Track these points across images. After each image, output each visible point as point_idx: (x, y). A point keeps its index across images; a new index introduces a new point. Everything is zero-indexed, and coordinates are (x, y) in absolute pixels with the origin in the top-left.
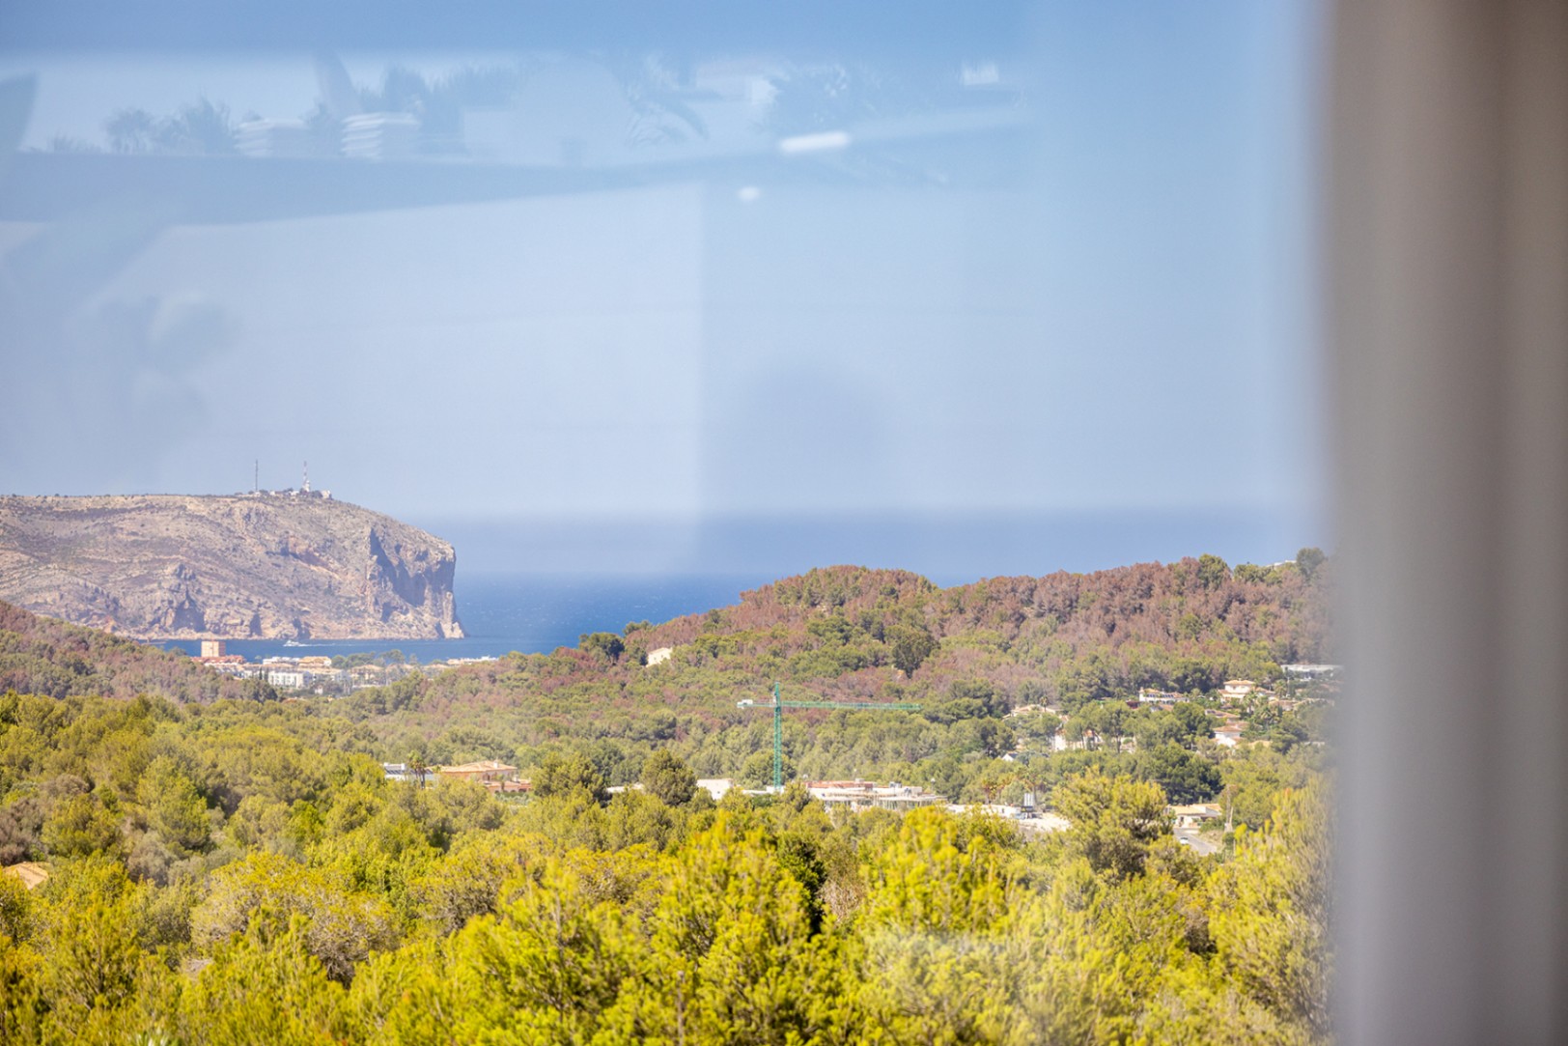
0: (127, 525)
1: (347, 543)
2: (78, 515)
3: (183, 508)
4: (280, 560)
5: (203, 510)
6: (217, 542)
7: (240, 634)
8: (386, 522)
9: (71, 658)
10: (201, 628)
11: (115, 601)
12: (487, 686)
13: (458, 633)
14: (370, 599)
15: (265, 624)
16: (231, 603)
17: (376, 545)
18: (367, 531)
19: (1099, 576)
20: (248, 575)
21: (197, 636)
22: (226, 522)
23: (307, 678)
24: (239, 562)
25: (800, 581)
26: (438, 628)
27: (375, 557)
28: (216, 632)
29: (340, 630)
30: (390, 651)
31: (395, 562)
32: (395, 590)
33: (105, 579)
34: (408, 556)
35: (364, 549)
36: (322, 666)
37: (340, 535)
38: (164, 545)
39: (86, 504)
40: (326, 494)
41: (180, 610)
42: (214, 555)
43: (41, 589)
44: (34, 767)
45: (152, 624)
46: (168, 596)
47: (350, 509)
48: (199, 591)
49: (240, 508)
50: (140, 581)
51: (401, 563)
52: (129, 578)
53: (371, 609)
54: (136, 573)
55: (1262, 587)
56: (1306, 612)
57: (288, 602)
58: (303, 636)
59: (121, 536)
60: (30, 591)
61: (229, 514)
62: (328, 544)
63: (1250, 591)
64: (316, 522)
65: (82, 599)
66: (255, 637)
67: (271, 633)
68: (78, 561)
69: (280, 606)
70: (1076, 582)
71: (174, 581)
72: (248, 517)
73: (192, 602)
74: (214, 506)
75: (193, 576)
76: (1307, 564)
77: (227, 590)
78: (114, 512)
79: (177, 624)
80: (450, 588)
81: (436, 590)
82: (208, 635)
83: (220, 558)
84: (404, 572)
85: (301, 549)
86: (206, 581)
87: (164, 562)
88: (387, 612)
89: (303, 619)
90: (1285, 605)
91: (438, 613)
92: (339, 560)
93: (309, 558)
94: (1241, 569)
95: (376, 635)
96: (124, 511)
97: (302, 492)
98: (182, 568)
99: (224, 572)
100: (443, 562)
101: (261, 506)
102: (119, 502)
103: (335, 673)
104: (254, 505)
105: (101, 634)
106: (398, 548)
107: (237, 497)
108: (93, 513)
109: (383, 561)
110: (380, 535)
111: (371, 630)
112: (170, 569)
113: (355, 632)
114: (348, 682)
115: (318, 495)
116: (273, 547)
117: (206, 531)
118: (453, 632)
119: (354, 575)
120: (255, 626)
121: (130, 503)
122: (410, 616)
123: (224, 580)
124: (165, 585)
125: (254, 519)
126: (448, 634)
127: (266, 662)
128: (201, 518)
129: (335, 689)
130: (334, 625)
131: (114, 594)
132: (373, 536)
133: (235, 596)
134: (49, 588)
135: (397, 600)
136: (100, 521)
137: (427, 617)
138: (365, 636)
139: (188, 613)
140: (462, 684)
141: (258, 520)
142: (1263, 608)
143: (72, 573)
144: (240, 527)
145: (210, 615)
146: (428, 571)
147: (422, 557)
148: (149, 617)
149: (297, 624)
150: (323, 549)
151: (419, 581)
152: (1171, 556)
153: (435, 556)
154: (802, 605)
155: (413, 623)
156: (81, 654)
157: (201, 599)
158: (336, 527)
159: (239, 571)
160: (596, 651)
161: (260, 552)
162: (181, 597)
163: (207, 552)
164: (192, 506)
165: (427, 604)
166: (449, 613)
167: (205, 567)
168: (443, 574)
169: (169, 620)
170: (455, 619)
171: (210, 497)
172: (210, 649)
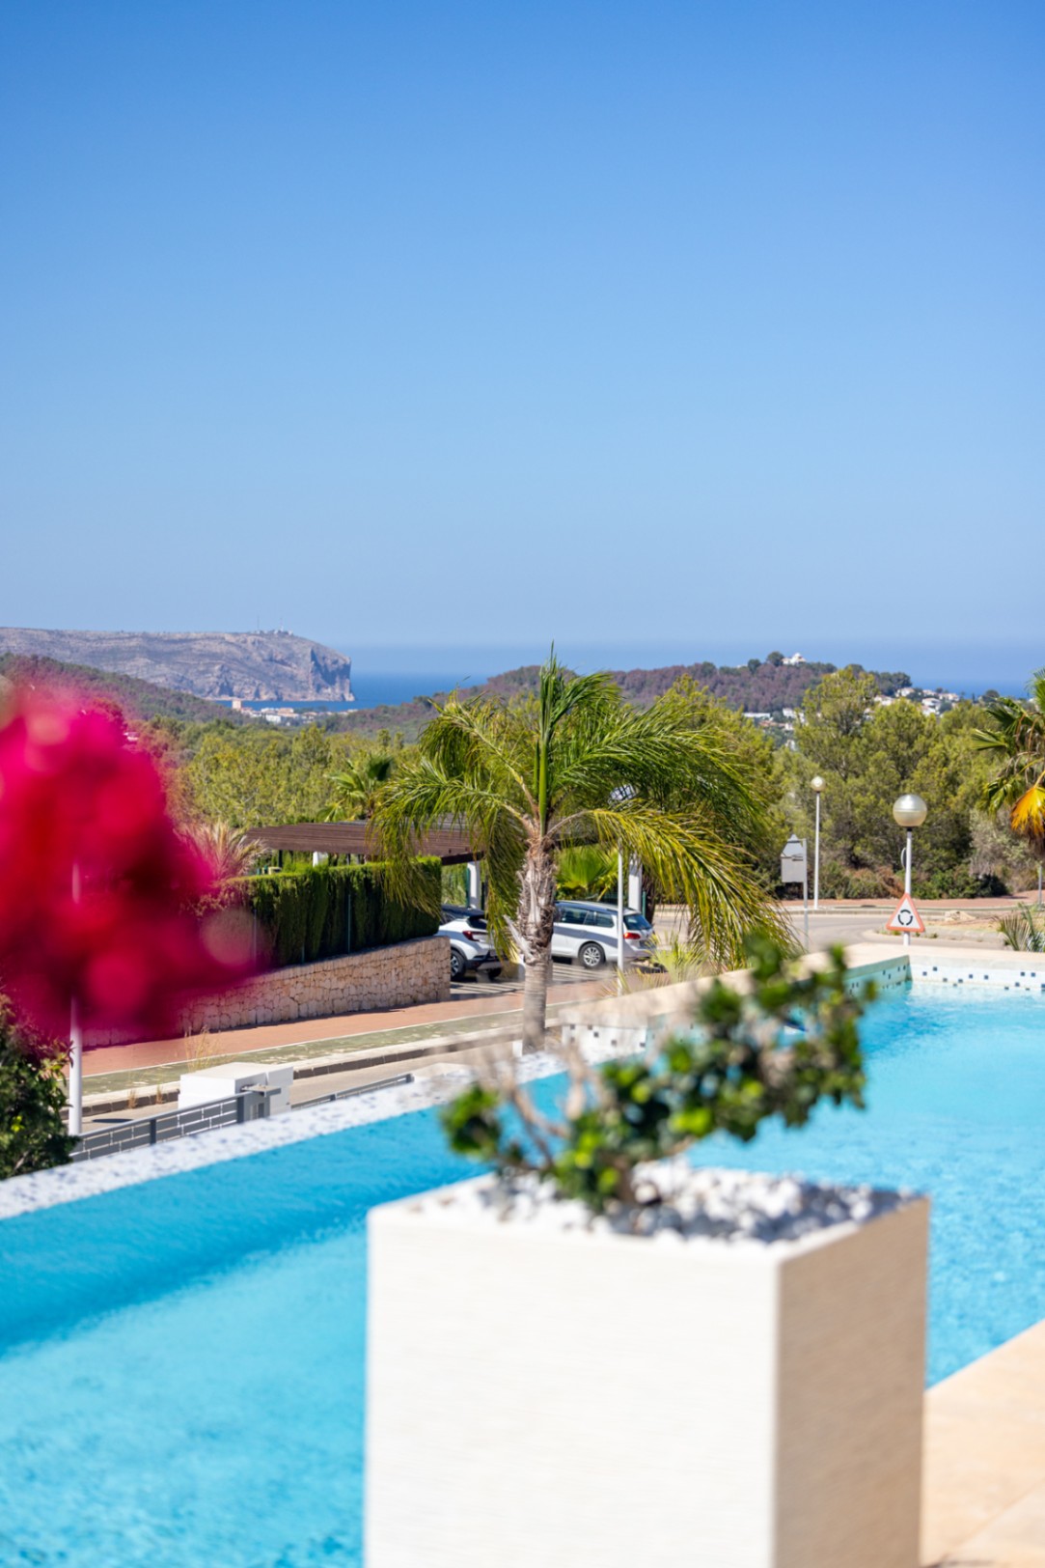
0: (197, 646)
1: (300, 656)
2: (175, 642)
3: (223, 638)
4: (269, 663)
5: (233, 640)
6: (239, 654)
7: (250, 698)
8: (318, 646)
9: (174, 706)
10: (231, 695)
11: (192, 682)
12: (369, 719)
13: (352, 699)
14: (311, 682)
15: (262, 693)
16: (246, 683)
17: (314, 657)
18: (310, 650)
19: (655, 671)
20: (255, 671)
21: (230, 698)
22: (243, 645)
23: (282, 718)
24: (249, 664)
25: (515, 672)
26: (343, 696)
27: (313, 662)
28: (239, 697)
29: (297, 696)
30: (321, 706)
31: (322, 664)
32: (323, 678)
33: (187, 671)
34: (329, 662)
35: (308, 658)
36: (290, 713)
37: (297, 652)
38: (215, 656)
39: (178, 636)
40: (290, 633)
41: (222, 687)
42: (237, 660)
43: (157, 676)
44: (169, 749)
45: (209, 693)
46: (216, 680)
47: (302, 640)
48: (231, 678)
49: (250, 639)
50: (203, 673)
51: (326, 666)
52: (198, 671)
53: (311, 687)
54: (201, 669)
55: (732, 677)
56: (752, 689)
57: (273, 683)
58: (280, 699)
59: (194, 651)
60: (152, 677)
61: (245, 642)
62: (292, 656)
63: (726, 678)
64: (285, 646)
65: (176, 681)
66: (257, 699)
67: (264, 697)
68: (174, 663)
69: (269, 685)
70: (645, 673)
71: (219, 673)
72: (254, 643)
73: (228, 683)
74: (238, 638)
75: (228, 671)
76: (753, 666)
77: (244, 677)
78: (191, 640)
79: (221, 693)
80: (348, 677)
81: (341, 678)
82: (235, 698)
83: (241, 662)
84: (327, 670)
85: (279, 658)
86: (234, 673)
87: (214, 664)
88: (318, 688)
89: (280, 691)
90: (743, 685)
91: (343, 688)
92: (297, 663)
93: (282, 662)
94: (722, 669)
95: (313, 699)
96: (195, 639)
97: (279, 632)
98: (223, 667)
99: (243, 669)
100: (345, 665)
101: (261, 639)
102: (193, 635)
103: (295, 716)
104: (257, 638)
105: (188, 696)
106: (324, 658)
107: (249, 634)
108: (181, 641)
109: (317, 665)
110: (315, 651)
111: (311, 697)
112: (217, 667)
113: (304, 697)
114: (302, 720)
115: (286, 633)
116: (266, 657)
117: (233, 649)
118: (349, 698)
119: (303, 670)
120: (257, 694)
121: (199, 636)
122: (329, 690)
123: (242, 672)
124: (215, 674)
125: (257, 644)
126: (347, 698)
127: (263, 710)
128: (232, 643)
129: (296, 723)
130: (294, 694)
131: (191, 678)
132: (312, 652)
133: (247, 680)
134: (160, 676)
135: (323, 682)
136: (184, 644)
137: (337, 691)
138: (308, 699)
139: (227, 689)
140: (358, 719)
141: (259, 645)
142: (732, 687)
143: (172, 669)
144: (250, 647)
145: (236, 689)
146: (338, 669)
147: (336, 662)
148: (207, 690)
149: (276, 693)
150: (289, 658)
151: (333, 674)
152: (689, 663)
153: (341, 662)
154: (516, 684)
155: (330, 693)
156: (179, 704)
157: (232, 681)
158: (295, 648)
159: (250, 668)
160: (421, 704)
161: (259, 659)
162: (222, 681)
163: (235, 659)
164: (228, 638)
165: (337, 685)
166: (347, 689)
167: (234, 666)
168: (345, 671)
169: (217, 690)
170: (351, 691)
171: (236, 634)
172: (236, 704)
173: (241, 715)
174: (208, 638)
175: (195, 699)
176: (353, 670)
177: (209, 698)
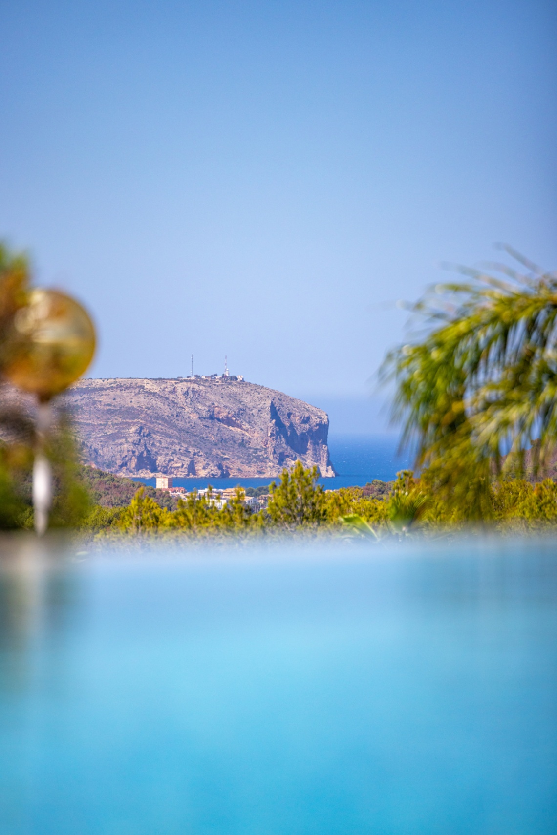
0: (104, 399)
1: (254, 411)
3: (143, 387)
4: (209, 423)
5: (156, 388)
6: (165, 410)
7: (181, 474)
8: (281, 397)
10: (154, 469)
11: (96, 451)
13: (331, 474)
14: (270, 450)
15: (199, 467)
16: (175, 452)
17: (274, 412)
18: (268, 403)
20: (188, 434)
21: (152, 475)
22: (171, 397)
24: (181, 424)
26: (317, 470)
27: (274, 421)
28: (165, 473)
29: (251, 471)
31: (288, 424)
32: (287, 443)
33: (89, 436)
34: (296, 420)
35: (267, 415)
37: (250, 405)
38: (130, 413)
40: (240, 378)
41: (140, 457)
42: (163, 419)
45: (121, 466)
46: (131, 447)
47: (257, 388)
48: (153, 445)
49: (181, 387)
50: (113, 437)
51: (291, 425)
52: (106, 435)
53: (271, 457)
54: (110, 432)
57: (215, 451)
58: (225, 475)
59: (100, 406)
61: (174, 391)
62: (242, 412)
64: (233, 397)
66: (191, 476)
67: (202, 473)
69: (208, 455)
71: (136, 438)
72: (186, 394)
73: (148, 451)
74: (163, 386)
75: (149, 434)
77: (172, 444)
78: (95, 390)
79: (139, 467)
80: (325, 442)
81: (315, 444)
82: (159, 474)
83: (168, 422)
84: (293, 431)
85: (223, 415)
86: (157, 437)
87: (129, 425)
88: (282, 458)
89: (224, 463)
91: (317, 459)
92: (249, 423)
93: (228, 421)
95: (275, 475)
96: (102, 389)
97: (224, 376)
98: (141, 428)
99: (170, 431)
100: (320, 425)
101: (196, 386)
102: (98, 383)
103: (248, 499)
104: (192, 386)
105: (90, 471)
106: (289, 415)
107: (179, 380)
108: (81, 391)
109: (279, 424)
110: (277, 405)
111: (271, 471)
112: (133, 429)
113: (260, 472)
114: (258, 506)
115: (234, 378)
116: (204, 414)
117: (157, 403)
118: (327, 472)
119: (259, 433)
120: (192, 468)
121: (106, 384)
122: (297, 461)
123: (170, 437)
124: (130, 440)
125: (191, 395)
126: (324, 474)
127: (201, 492)
128: (154, 394)
130: (246, 468)
131: (95, 446)
132: (272, 406)
133: (177, 448)
135: (289, 451)
136: (86, 396)
137: (309, 462)
138: (267, 475)
139: (147, 461)
141: (193, 396)
144: (181, 400)
145: (160, 460)
146: (310, 430)
147: (306, 420)
148: (119, 462)
149: (220, 467)
150: (238, 415)
151: (304, 438)
153: (314, 420)
155: (298, 465)
157: (155, 450)
158: (247, 400)
159: (181, 430)
161: (195, 417)
162: (142, 449)
163: (159, 417)
164: (149, 386)
165: (310, 452)
166: (324, 460)
167: (158, 428)
168: (320, 433)
169: (133, 464)
170: (329, 463)
171: (161, 380)
172: (162, 483)
173: (169, 498)
174: (120, 387)
175: (101, 474)
176: (332, 432)
177: (122, 474)
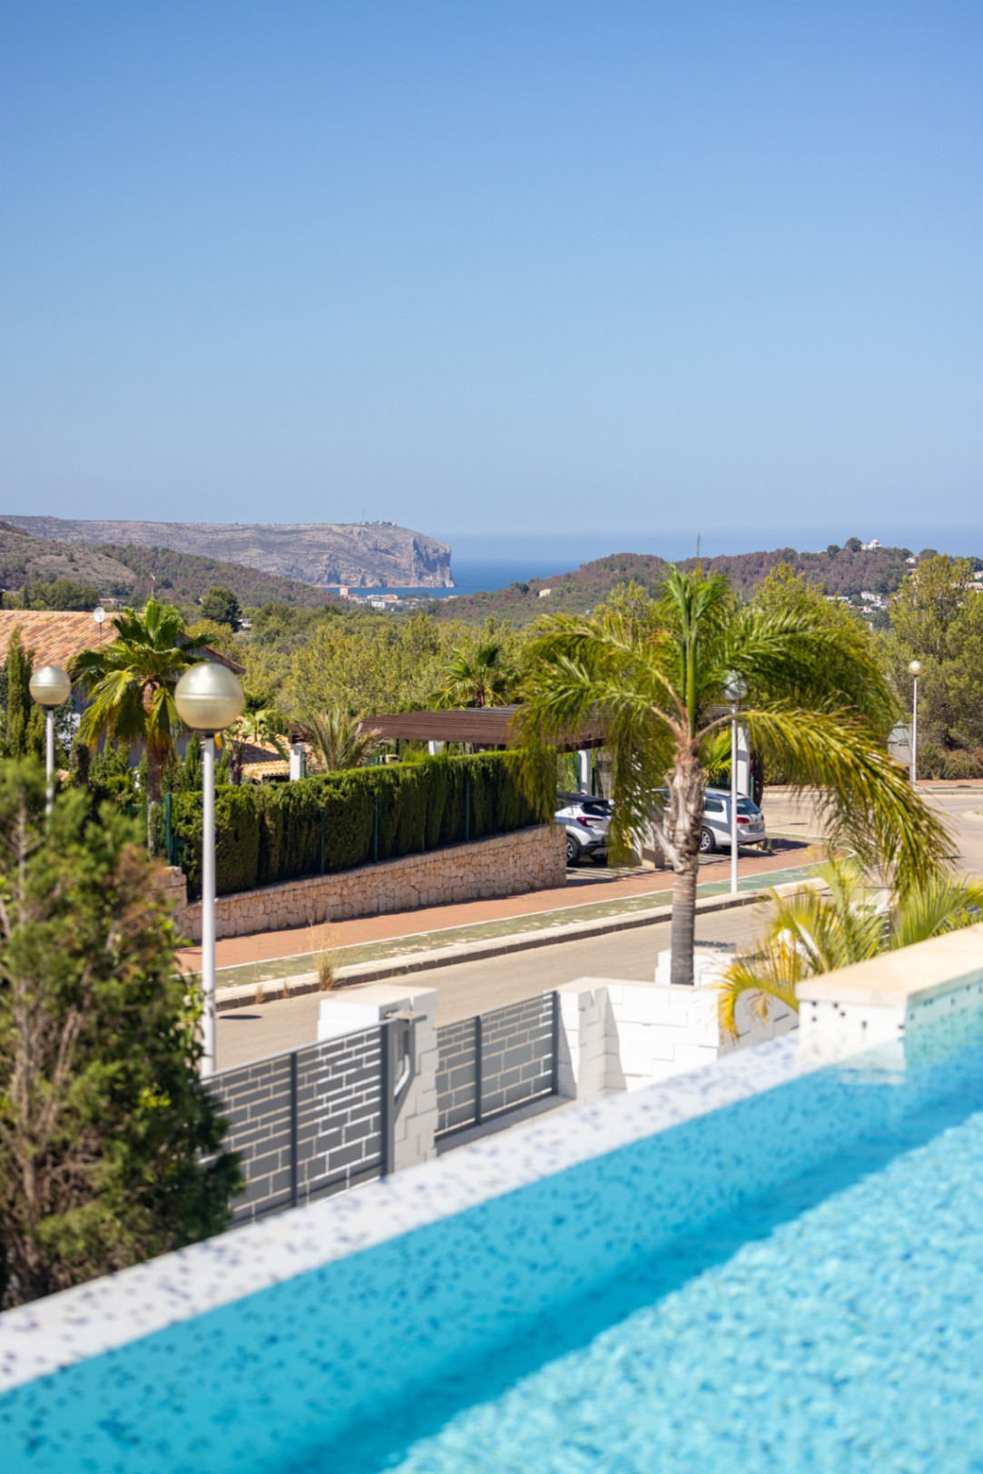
0: (307, 537)
1: (403, 545)
2: (285, 533)
3: (331, 530)
4: (374, 553)
5: (340, 530)
6: (346, 544)
7: (356, 585)
8: (421, 536)
9: (285, 593)
10: (339, 583)
11: (302, 571)
12: (469, 606)
13: (452, 585)
14: (413, 570)
15: (367, 581)
16: (352, 572)
17: (416, 546)
18: (412, 540)
19: (739, 557)
20: (360, 559)
21: (337, 586)
22: (350, 536)
23: (387, 604)
24: (355, 553)
25: (606, 560)
26: (443, 583)
27: (415, 551)
28: (346, 584)
29: (401, 583)
30: (424, 593)
31: (424, 553)
32: (425, 566)
33: (297, 561)
34: (430, 551)
35: (411, 548)
36: (393, 599)
37: (400, 541)
38: (323, 546)
39: (289, 528)
40: (394, 523)
41: (330, 575)
42: (344, 550)
43: (268, 566)
44: (281, 634)
45: (318, 581)
46: (324, 568)
47: (405, 530)
48: (338, 567)
49: (356, 530)
50: (312, 562)
51: (427, 554)
52: (308, 560)
53: (414, 574)
54: (310, 558)
55: (812, 562)
56: (832, 573)
57: (378, 571)
58: (384, 586)
59: (304, 542)
60: (265, 566)
61: (352, 532)
62: (395, 546)
63: (807, 564)
64: (390, 536)
65: (287, 570)
66: (363, 587)
67: (370, 585)
68: (286, 553)
69: (374, 573)
70: (729, 559)
71: (327, 562)
72: (359, 534)
73: (336, 571)
74: (345, 529)
75: (335, 560)
76: (832, 552)
77: (350, 566)
78: (301, 531)
79: (329, 581)
80: (448, 565)
81: (442, 566)
82: (342, 586)
83: (348, 552)
84: (428, 558)
85: (382, 548)
86: (341, 562)
87: (323, 554)
88: (421, 576)
89: (384, 579)
90: (822, 570)
91: (443, 576)
92: (400, 552)
93: (386, 552)
94: (803, 554)
95: (416, 586)
96: (305, 531)
97: (383, 523)
98: (330, 556)
99: (349, 558)
100: (445, 554)
101: (366, 529)
102: (303, 527)
103: (399, 602)
104: (363, 529)
105: (298, 584)
106: (426, 547)
107: (354, 525)
108: (291, 532)
109: (419, 553)
110: (418, 541)
111: (414, 584)
112: (325, 557)
113: (407, 584)
114: (405, 606)
115: (390, 524)
116: (371, 547)
117: (341, 540)
118: (450, 585)
119: (406, 559)
120: (363, 582)
121: (308, 528)
122: (431, 578)
123: (349, 561)
124: (323, 563)
125: (362, 535)
126: (448, 585)
127: (369, 597)
128: (339, 534)
129: (399, 609)
130: (398, 582)
131: (302, 567)
132: (415, 542)
133: (354, 568)
134: (272, 565)
135: (425, 570)
136: (295, 535)
137: (438, 578)
138: (411, 586)
139: (334, 577)
140: (459, 605)
141: (364, 535)
142: (812, 571)
143: (283, 559)
144: (356, 537)
145: (343, 577)
146: (439, 557)
147: (436, 551)
148: (316, 578)
149: (381, 581)
150: (392, 548)
151: (435, 563)
152: (771, 549)
153: (442, 551)
154: (607, 571)
155: (431, 581)
156: (290, 592)
157: (339, 570)
158: (399, 538)
159: (356, 557)
160: (518, 590)
161: (365, 549)
162: (330, 569)
163: (342, 549)
164: (335, 529)
165: (439, 572)
166: (448, 576)
167: (341, 556)
168: (445, 559)
169: (325, 579)
170: (451, 579)
171: (343, 525)
172: (344, 592)
173: (348, 602)
174: (318, 530)
175: (305, 586)
176: (453, 558)
177: (319, 586)
